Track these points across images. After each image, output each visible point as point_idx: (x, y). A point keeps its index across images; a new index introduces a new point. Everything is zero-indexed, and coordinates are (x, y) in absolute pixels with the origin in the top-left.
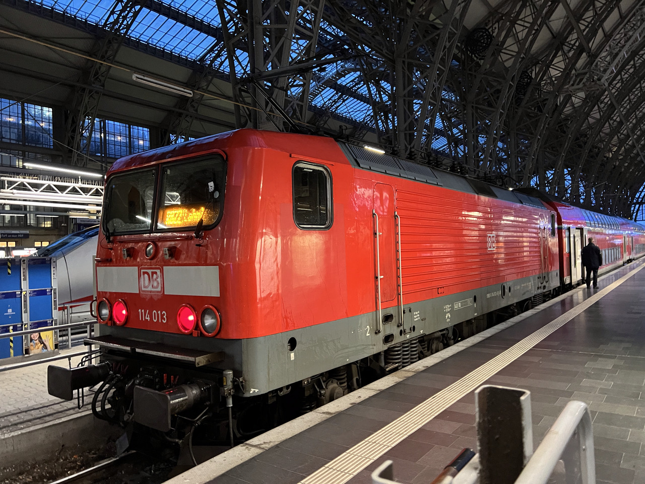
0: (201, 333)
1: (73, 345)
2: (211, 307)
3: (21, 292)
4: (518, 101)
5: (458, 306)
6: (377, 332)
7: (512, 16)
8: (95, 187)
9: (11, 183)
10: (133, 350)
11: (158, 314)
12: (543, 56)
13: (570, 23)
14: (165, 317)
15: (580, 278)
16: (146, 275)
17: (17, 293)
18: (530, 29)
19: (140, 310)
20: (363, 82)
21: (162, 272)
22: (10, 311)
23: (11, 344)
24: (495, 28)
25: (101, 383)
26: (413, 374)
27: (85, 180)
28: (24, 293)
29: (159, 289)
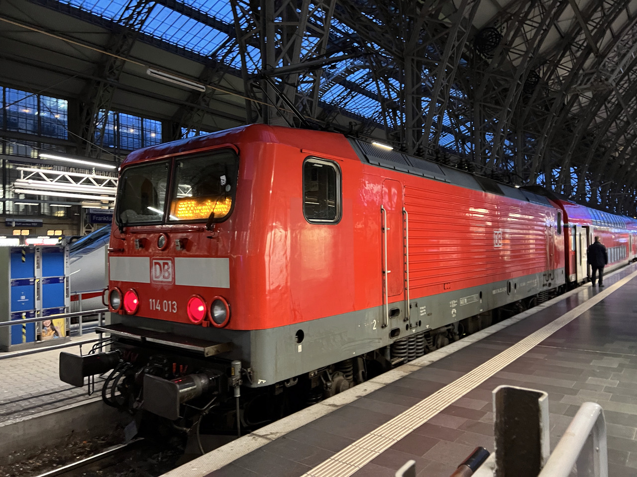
0: (211, 324)
1: (84, 332)
2: (221, 298)
3: (35, 280)
4: (525, 100)
5: (464, 301)
6: (384, 326)
7: (521, 15)
8: (108, 178)
9: (26, 173)
10: (144, 339)
11: (168, 305)
12: (551, 56)
13: (578, 24)
14: (175, 307)
15: (585, 275)
16: (158, 266)
17: (30, 280)
18: (539, 29)
19: (151, 300)
20: (371, 79)
21: (173, 263)
22: (23, 297)
23: (24, 331)
24: (504, 28)
25: (112, 370)
26: (418, 368)
27: (99, 171)
28: (37, 281)
29: (170, 280)
